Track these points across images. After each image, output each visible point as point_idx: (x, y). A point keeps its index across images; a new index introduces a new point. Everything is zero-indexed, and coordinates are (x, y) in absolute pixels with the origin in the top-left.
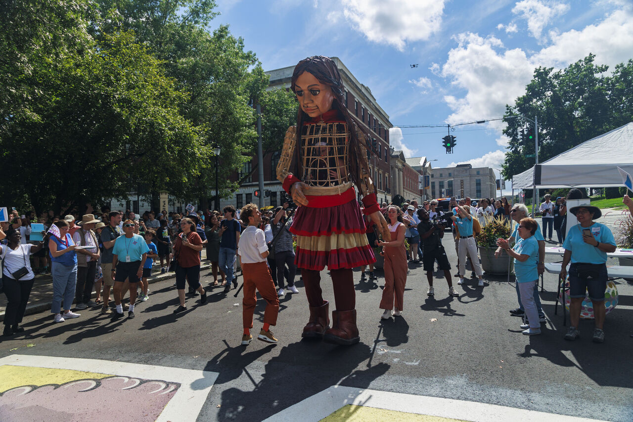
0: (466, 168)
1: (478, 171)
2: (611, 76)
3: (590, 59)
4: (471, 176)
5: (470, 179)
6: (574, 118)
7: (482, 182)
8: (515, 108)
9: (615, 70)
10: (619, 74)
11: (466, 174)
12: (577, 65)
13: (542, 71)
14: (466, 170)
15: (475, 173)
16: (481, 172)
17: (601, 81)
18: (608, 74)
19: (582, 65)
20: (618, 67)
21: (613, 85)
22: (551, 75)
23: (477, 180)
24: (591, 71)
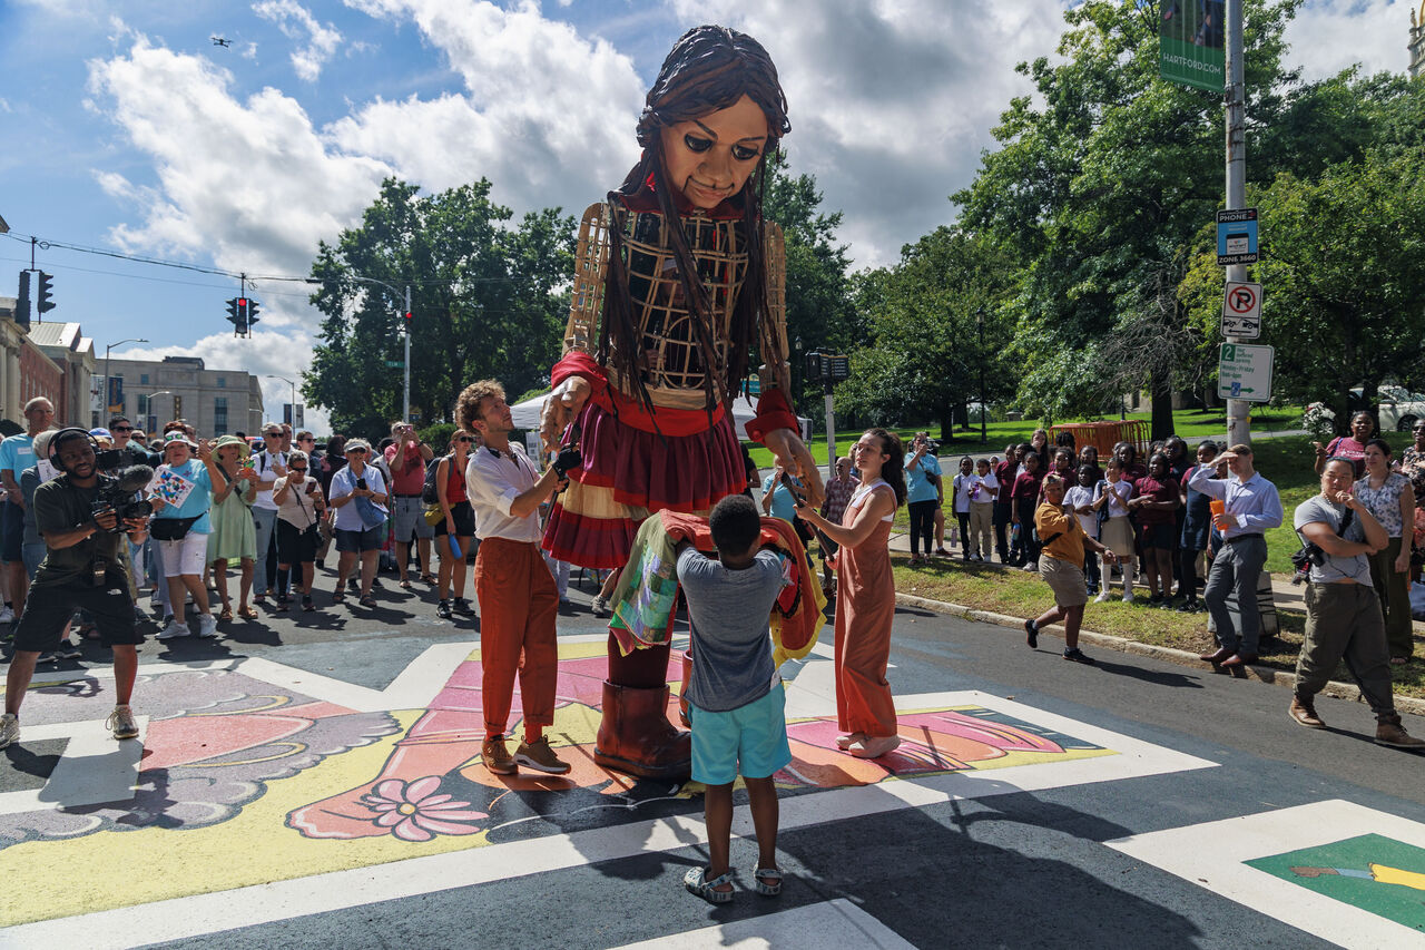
0: (190, 366)
1: (222, 377)
2: (517, 231)
3: (483, 188)
4: (202, 388)
5: (200, 396)
6: (453, 298)
7: (229, 406)
8: (339, 253)
9: (523, 222)
10: (529, 231)
11: (191, 383)
12: (460, 195)
13: (396, 186)
14: (190, 372)
15: (214, 381)
16: (229, 382)
17: (501, 236)
18: (512, 227)
19: (470, 196)
20: (528, 218)
21: (520, 249)
22: (414, 199)
23: (217, 400)
24: (485, 212)
